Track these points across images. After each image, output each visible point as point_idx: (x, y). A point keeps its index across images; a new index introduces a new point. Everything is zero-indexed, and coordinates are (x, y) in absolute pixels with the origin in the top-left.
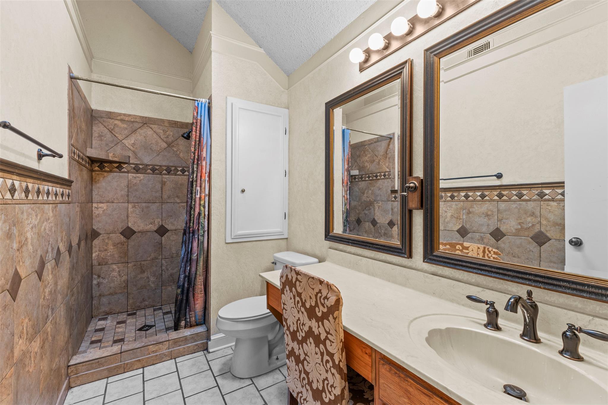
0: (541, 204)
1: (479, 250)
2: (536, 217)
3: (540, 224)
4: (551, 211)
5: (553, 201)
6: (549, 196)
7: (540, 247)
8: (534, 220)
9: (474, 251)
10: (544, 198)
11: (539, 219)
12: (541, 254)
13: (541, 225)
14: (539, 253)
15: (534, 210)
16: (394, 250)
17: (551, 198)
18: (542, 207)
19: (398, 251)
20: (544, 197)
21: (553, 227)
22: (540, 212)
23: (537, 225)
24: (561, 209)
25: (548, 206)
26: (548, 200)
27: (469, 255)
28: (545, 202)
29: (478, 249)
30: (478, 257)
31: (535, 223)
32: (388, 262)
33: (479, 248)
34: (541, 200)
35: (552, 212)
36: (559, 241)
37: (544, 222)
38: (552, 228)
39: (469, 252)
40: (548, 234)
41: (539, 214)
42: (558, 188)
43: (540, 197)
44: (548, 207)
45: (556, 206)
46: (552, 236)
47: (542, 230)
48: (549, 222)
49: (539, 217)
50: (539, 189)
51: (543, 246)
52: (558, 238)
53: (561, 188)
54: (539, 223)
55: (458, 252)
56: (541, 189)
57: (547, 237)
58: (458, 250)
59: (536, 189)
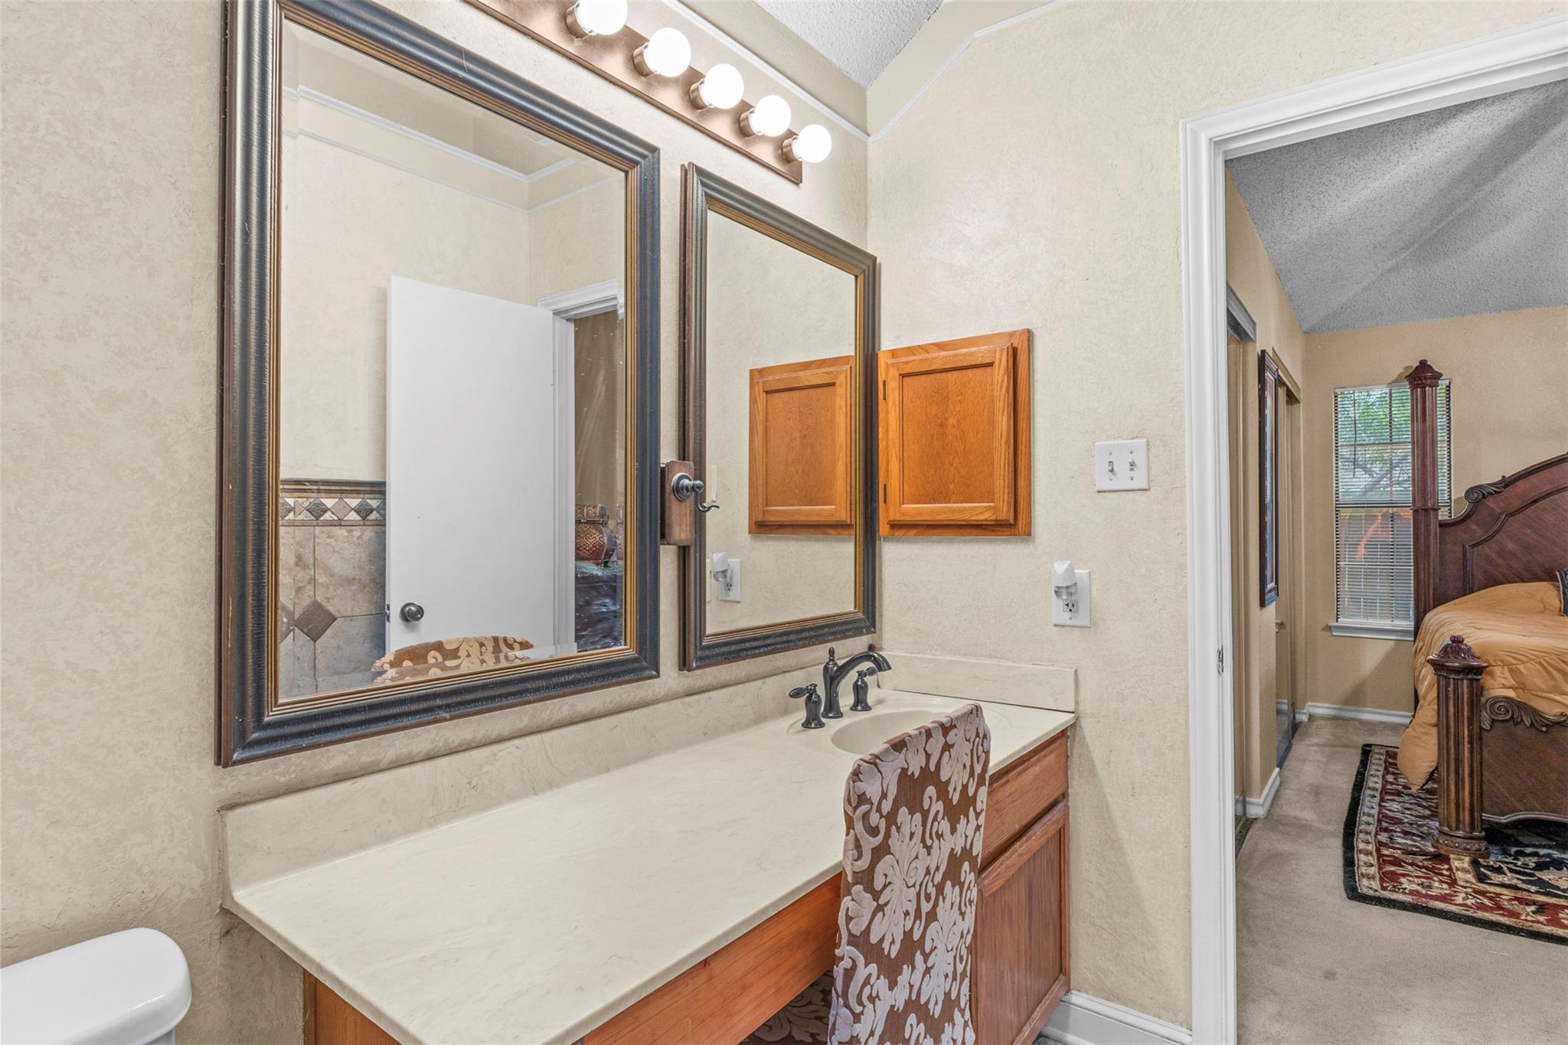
0: (317, 533)
1: (484, 648)
2: (306, 567)
3: (315, 583)
4: (336, 549)
5: (341, 525)
6: (333, 513)
7: (315, 641)
8: (300, 575)
9: (473, 655)
10: (322, 518)
11: (312, 573)
12: (317, 661)
13: (317, 585)
14: (312, 658)
15: (301, 550)
16: (621, 669)
17: (336, 518)
18: (317, 540)
19: (631, 666)
20: (323, 515)
21: (341, 589)
22: (314, 553)
23: (308, 587)
24: (355, 544)
25: (329, 537)
26: (331, 524)
27: (463, 670)
28: (324, 529)
29: (481, 647)
30: (485, 667)
31: (303, 582)
32: (579, 719)
33: (484, 645)
34: (315, 523)
35: (339, 553)
36: (351, 620)
37: (322, 579)
38: (338, 591)
39: (460, 664)
40: (331, 605)
41: (312, 559)
42: (349, 495)
43: (313, 515)
44: (329, 541)
45: (344, 537)
46: (338, 611)
47: (318, 598)
48: (332, 576)
49: (311, 567)
50: (311, 495)
51: (321, 640)
52: (349, 614)
53: (355, 495)
54: (313, 582)
55: (434, 673)
56: (315, 495)
57: (328, 613)
58: (434, 665)
59: (305, 494)
